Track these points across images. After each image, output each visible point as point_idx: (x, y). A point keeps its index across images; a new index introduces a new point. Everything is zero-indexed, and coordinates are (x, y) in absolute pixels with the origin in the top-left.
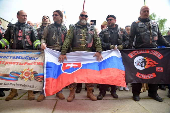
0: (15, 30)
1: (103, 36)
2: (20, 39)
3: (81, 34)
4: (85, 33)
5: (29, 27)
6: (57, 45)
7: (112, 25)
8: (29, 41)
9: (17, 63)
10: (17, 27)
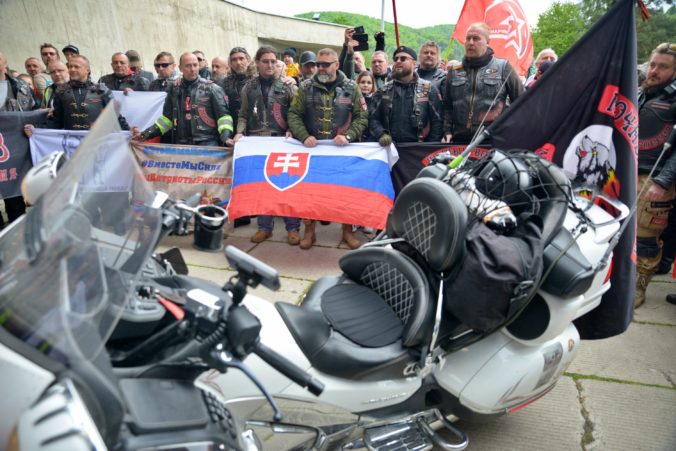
0: (180, 97)
1: (378, 104)
2: (188, 117)
3: (322, 105)
4: (331, 104)
5: (205, 87)
6: (264, 129)
7: (403, 71)
8: (207, 119)
9: (186, 178)
10: (183, 91)
